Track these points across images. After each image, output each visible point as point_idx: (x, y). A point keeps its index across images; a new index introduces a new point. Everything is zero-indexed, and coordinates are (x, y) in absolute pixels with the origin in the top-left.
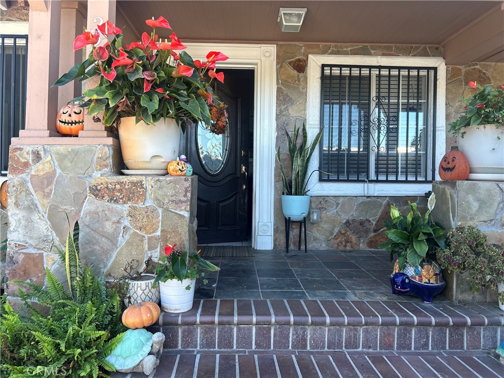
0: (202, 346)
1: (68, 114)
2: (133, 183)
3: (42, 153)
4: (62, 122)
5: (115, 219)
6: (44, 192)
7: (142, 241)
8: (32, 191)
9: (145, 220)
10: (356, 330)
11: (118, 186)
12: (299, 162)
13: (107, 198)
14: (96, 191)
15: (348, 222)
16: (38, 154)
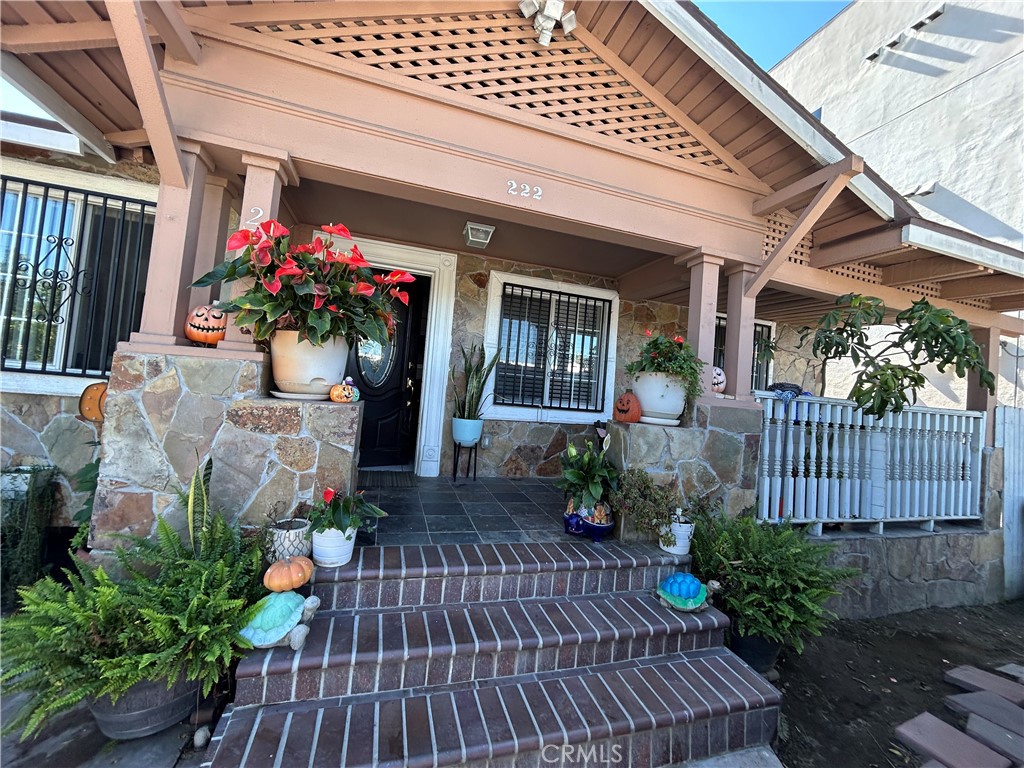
0: (362, 604)
1: (204, 317)
2: (285, 409)
3: (163, 365)
4: (195, 327)
5: (259, 452)
6: (161, 415)
7: (292, 479)
8: (145, 414)
9: (298, 454)
10: (531, 577)
11: (266, 413)
12: (475, 383)
13: (250, 426)
14: (235, 417)
15: (519, 448)
16: (157, 365)
